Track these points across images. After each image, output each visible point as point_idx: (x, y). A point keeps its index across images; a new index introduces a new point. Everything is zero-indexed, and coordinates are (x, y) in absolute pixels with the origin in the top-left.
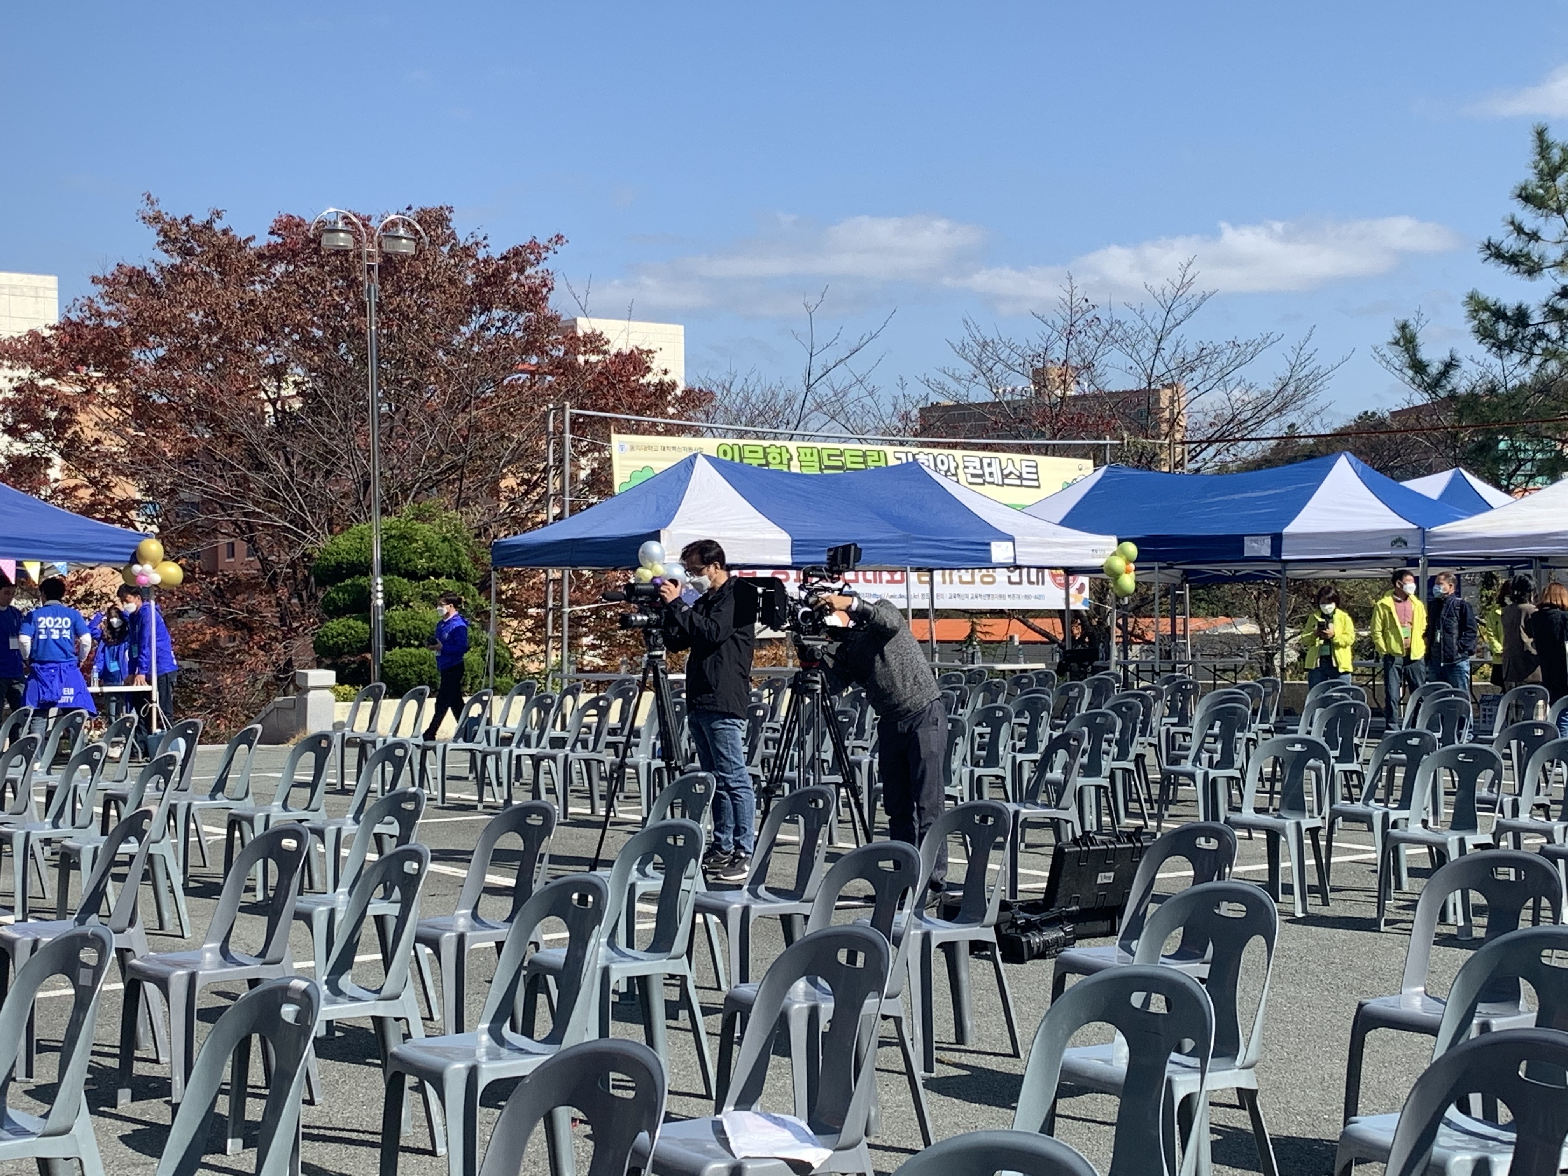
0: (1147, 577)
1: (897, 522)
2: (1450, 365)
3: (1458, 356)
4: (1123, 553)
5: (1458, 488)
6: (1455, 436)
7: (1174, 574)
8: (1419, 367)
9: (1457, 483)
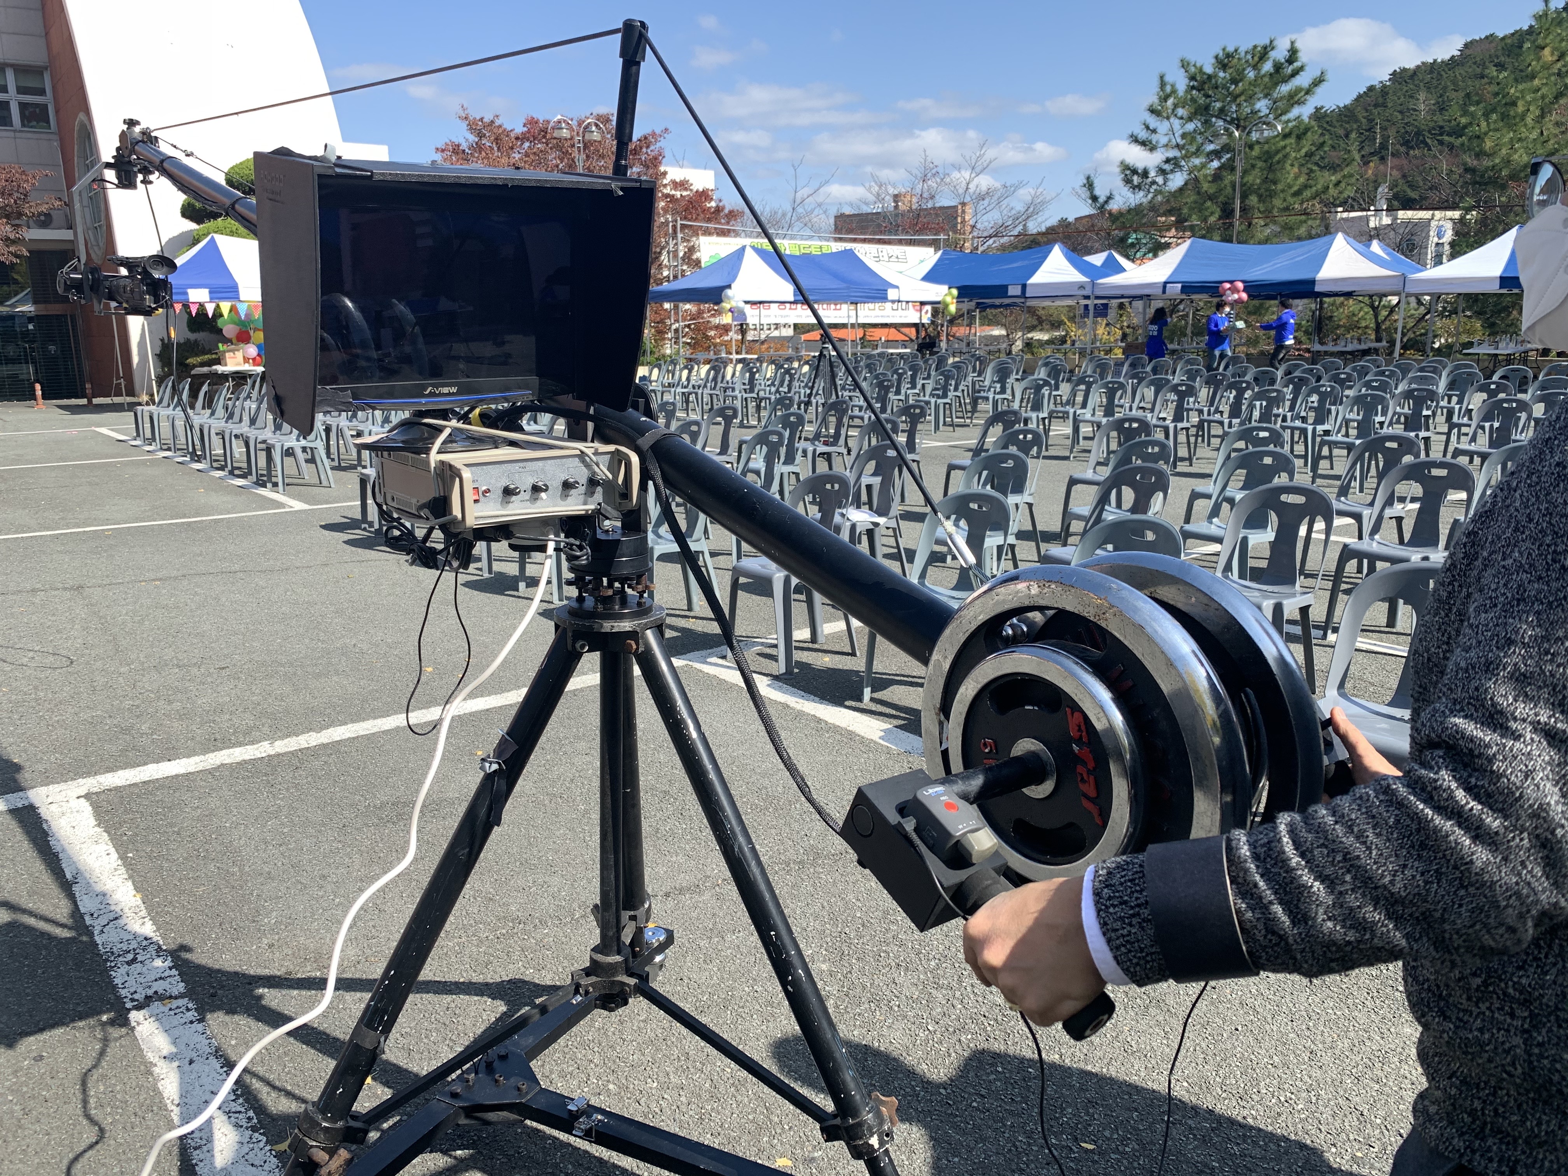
0: (961, 305)
1: (843, 280)
2: (1109, 198)
3: (1114, 193)
4: (950, 294)
5: (1110, 260)
6: (1109, 234)
7: (973, 304)
8: (1094, 199)
9: (1110, 258)
